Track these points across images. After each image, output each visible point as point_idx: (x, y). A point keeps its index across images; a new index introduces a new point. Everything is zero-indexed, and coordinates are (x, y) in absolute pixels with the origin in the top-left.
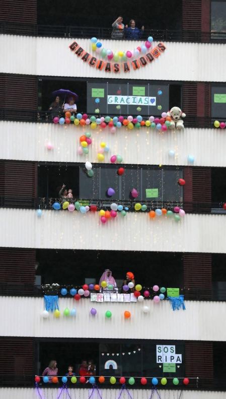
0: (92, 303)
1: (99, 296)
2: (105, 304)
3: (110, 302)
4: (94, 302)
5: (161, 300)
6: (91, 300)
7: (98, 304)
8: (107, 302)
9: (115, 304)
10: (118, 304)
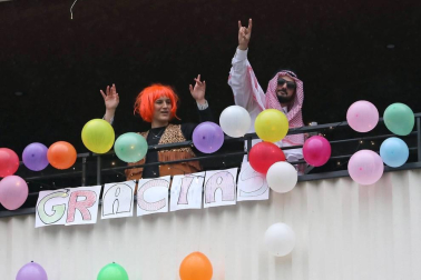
0: (45, 239)
1: (80, 199)
2: (111, 232)
3: (135, 220)
4: (53, 230)
5: (388, 170)
6: (39, 224)
7: (78, 238)
8: (118, 223)
9: (160, 224)
10: (175, 221)
